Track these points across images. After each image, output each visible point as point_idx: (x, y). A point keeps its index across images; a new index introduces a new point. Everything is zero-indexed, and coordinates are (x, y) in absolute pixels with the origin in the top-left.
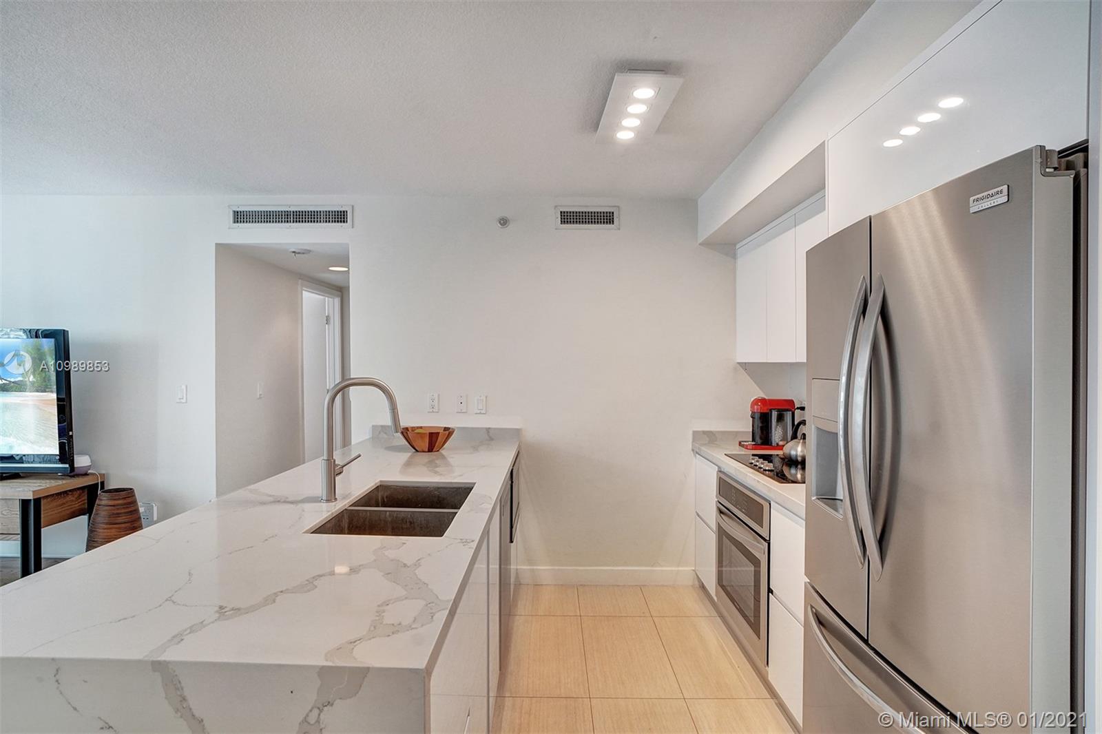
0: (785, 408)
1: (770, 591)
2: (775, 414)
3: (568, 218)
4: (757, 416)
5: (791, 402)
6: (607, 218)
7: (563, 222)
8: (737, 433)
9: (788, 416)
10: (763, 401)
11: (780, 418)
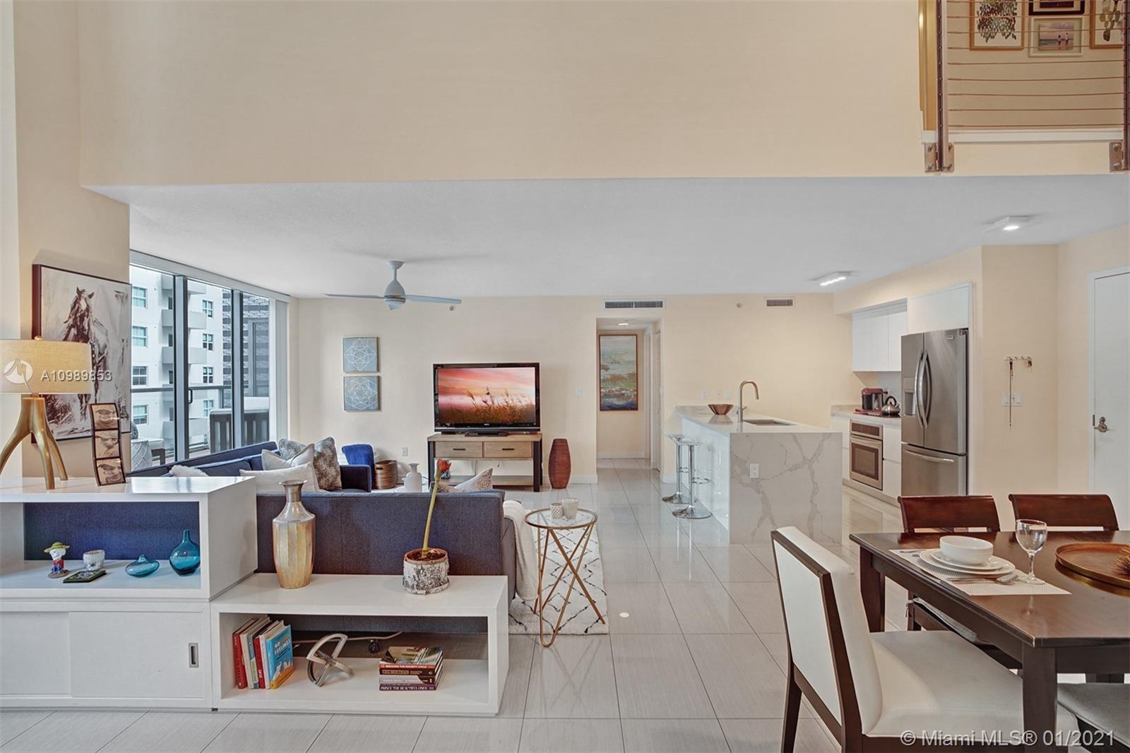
0: (879, 393)
1: (883, 459)
2: (874, 395)
3: (771, 303)
4: (865, 397)
5: (881, 390)
6: (789, 303)
7: (768, 305)
8: (854, 406)
9: (880, 396)
10: (868, 389)
11: (876, 398)
